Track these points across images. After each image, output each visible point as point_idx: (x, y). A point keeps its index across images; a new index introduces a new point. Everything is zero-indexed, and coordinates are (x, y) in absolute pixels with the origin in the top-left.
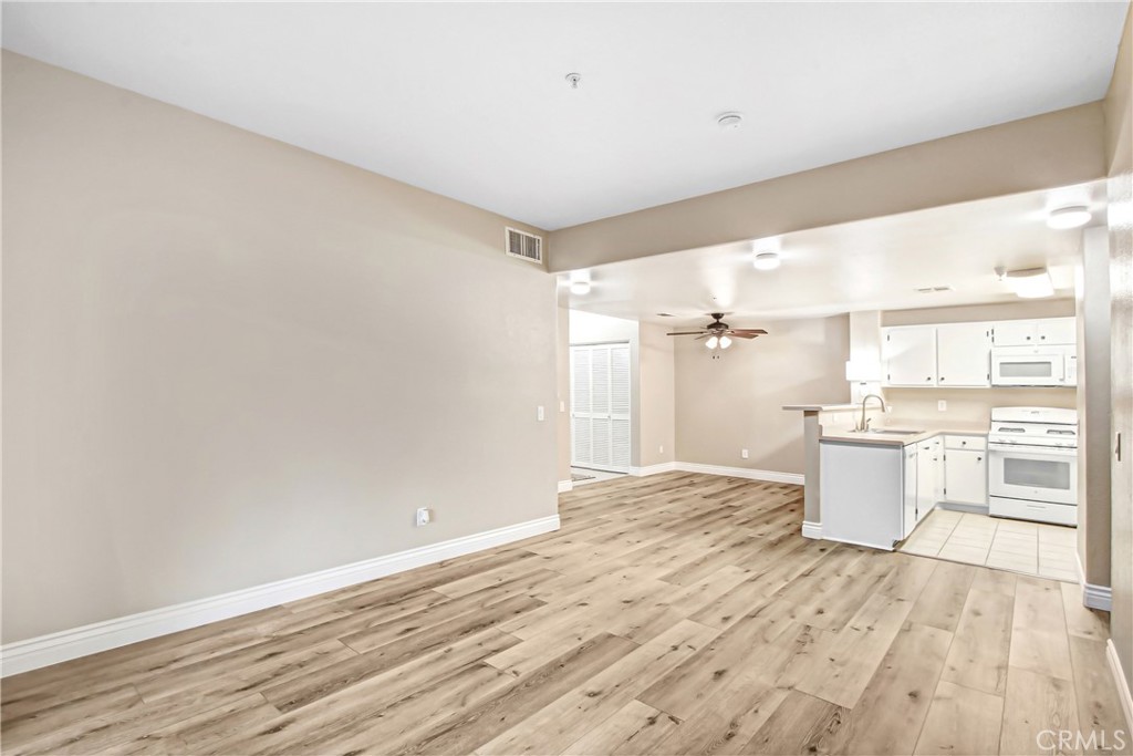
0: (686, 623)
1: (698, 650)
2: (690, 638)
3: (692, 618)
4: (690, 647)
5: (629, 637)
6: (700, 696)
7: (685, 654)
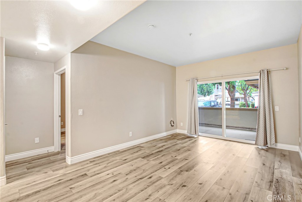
0: (164, 176)
1: (164, 168)
2: (164, 171)
3: (162, 178)
4: (165, 168)
5: (182, 171)
6: (167, 159)
7: (167, 167)
